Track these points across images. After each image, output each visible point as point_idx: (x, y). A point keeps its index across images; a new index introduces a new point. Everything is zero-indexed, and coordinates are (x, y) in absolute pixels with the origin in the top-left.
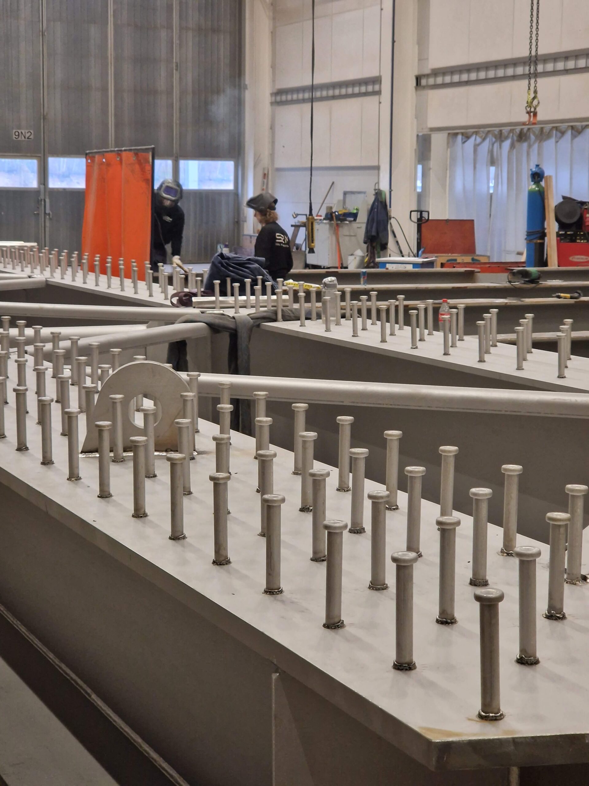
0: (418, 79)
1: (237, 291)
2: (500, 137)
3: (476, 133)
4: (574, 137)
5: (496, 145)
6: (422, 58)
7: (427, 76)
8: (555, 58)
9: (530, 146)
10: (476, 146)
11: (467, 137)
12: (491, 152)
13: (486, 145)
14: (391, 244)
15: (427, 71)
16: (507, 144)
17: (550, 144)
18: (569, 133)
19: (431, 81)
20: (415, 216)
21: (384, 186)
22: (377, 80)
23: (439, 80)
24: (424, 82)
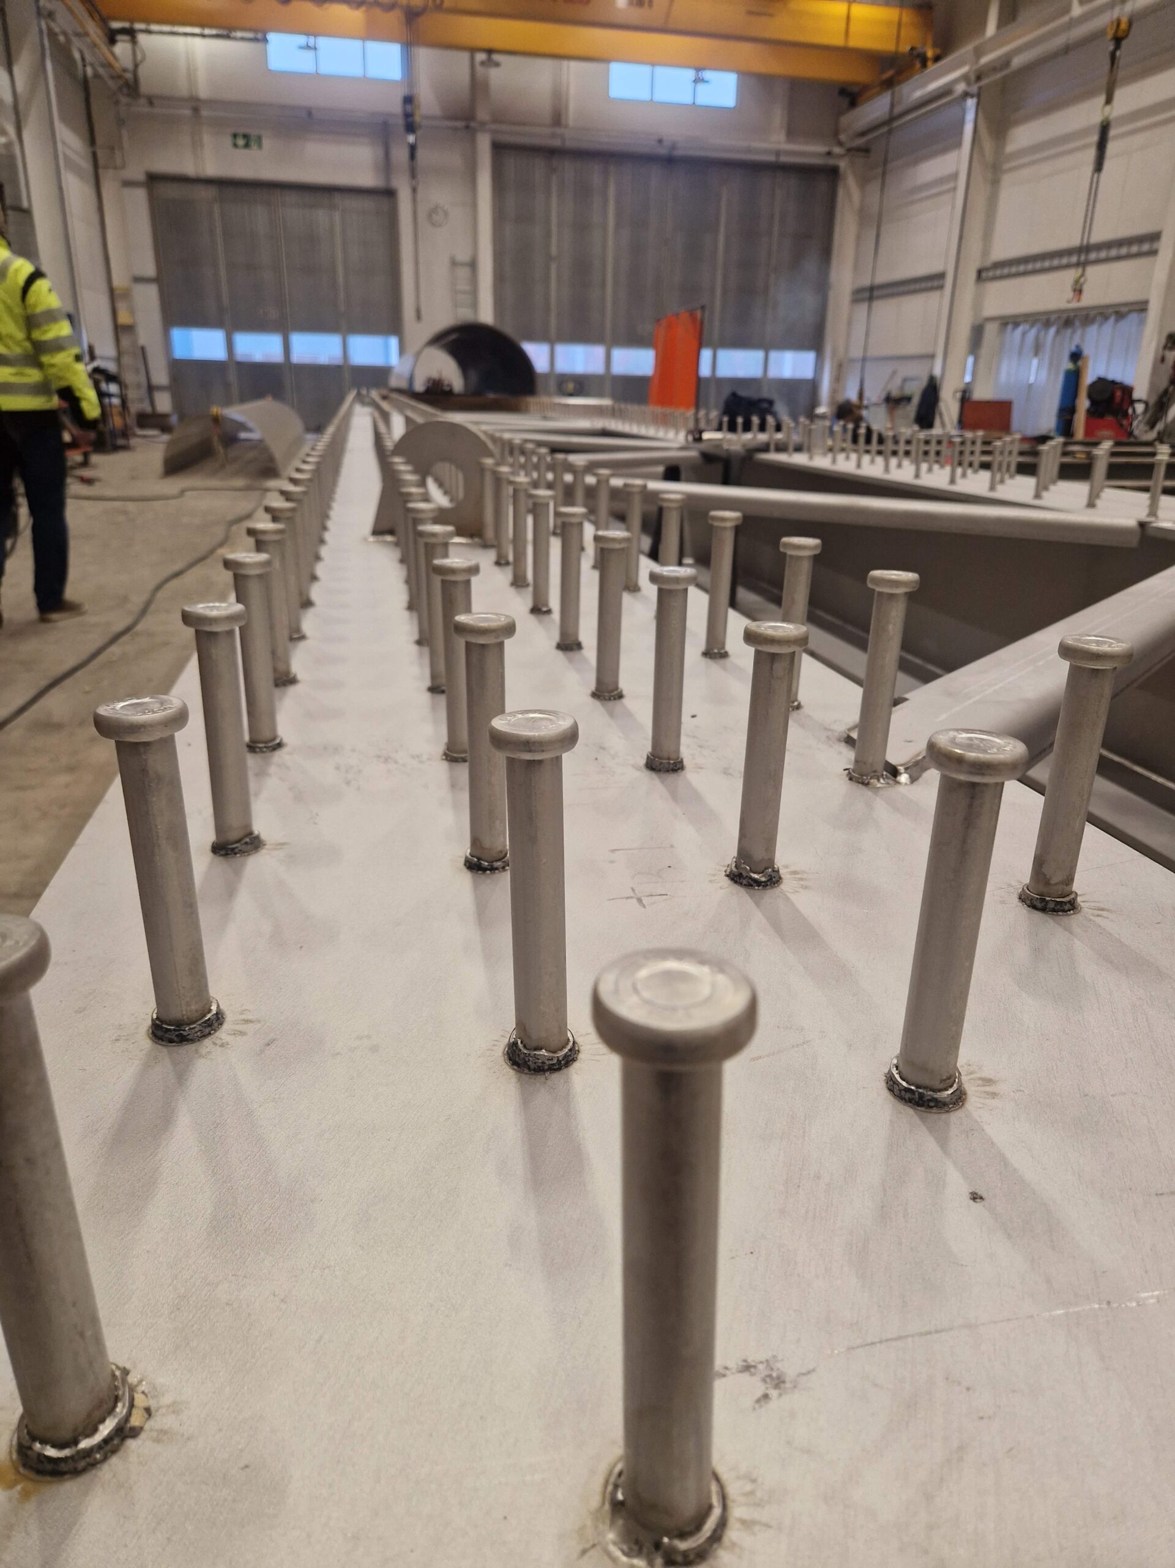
0: (980, 272)
1: (740, 427)
2: (1047, 324)
3: (1026, 321)
4: (1117, 321)
5: (1043, 333)
6: (986, 252)
7: (987, 269)
8: (1108, 245)
9: (1074, 332)
10: (1024, 334)
11: (1016, 325)
12: (1037, 339)
13: (1033, 333)
14: (937, 422)
15: (988, 263)
16: (1052, 330)
17: (1093, 330)
18: (1112, 319)
19: (991, 274)
20: (959, 395)
21: (937, 371)
22: (941, 276)
23: (998, 272)
24: (984, 275)
